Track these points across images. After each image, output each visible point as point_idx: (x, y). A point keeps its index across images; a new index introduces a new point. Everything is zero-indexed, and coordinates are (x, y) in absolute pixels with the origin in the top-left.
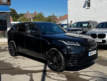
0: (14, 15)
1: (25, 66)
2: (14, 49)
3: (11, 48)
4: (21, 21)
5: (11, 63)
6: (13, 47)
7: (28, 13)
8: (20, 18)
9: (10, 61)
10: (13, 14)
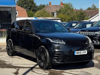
0: (31, 7)
1: (17, 64)
2: (12, 48)
3: (9, 47)
4: (39, 17)
5: (6, 60)
6: (11, 46)
7: (50, 4)
8: (37, 12)
9: (4, 59)
10: (30, 5)
